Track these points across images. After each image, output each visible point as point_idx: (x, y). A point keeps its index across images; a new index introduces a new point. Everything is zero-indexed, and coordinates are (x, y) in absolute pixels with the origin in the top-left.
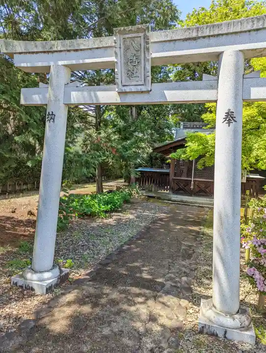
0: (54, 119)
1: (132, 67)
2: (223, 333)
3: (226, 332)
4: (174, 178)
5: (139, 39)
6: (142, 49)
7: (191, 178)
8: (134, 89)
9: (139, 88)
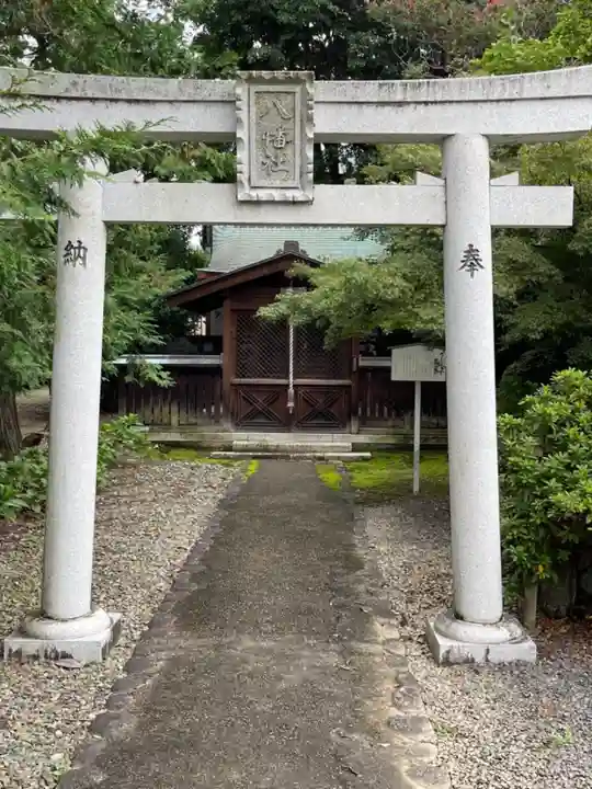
0: (84, 259)
1: (273, 150)
2: (483, 653)
3: (488, 651)
4: (237, 381)
5: (290, 97)
6: (298, 119)
7: (287, 377)
8: (277, 195)
9: (290, 195)
